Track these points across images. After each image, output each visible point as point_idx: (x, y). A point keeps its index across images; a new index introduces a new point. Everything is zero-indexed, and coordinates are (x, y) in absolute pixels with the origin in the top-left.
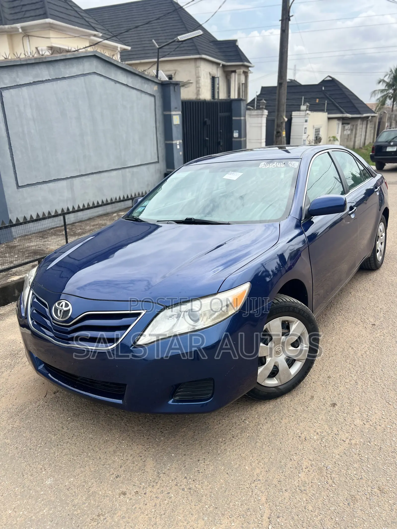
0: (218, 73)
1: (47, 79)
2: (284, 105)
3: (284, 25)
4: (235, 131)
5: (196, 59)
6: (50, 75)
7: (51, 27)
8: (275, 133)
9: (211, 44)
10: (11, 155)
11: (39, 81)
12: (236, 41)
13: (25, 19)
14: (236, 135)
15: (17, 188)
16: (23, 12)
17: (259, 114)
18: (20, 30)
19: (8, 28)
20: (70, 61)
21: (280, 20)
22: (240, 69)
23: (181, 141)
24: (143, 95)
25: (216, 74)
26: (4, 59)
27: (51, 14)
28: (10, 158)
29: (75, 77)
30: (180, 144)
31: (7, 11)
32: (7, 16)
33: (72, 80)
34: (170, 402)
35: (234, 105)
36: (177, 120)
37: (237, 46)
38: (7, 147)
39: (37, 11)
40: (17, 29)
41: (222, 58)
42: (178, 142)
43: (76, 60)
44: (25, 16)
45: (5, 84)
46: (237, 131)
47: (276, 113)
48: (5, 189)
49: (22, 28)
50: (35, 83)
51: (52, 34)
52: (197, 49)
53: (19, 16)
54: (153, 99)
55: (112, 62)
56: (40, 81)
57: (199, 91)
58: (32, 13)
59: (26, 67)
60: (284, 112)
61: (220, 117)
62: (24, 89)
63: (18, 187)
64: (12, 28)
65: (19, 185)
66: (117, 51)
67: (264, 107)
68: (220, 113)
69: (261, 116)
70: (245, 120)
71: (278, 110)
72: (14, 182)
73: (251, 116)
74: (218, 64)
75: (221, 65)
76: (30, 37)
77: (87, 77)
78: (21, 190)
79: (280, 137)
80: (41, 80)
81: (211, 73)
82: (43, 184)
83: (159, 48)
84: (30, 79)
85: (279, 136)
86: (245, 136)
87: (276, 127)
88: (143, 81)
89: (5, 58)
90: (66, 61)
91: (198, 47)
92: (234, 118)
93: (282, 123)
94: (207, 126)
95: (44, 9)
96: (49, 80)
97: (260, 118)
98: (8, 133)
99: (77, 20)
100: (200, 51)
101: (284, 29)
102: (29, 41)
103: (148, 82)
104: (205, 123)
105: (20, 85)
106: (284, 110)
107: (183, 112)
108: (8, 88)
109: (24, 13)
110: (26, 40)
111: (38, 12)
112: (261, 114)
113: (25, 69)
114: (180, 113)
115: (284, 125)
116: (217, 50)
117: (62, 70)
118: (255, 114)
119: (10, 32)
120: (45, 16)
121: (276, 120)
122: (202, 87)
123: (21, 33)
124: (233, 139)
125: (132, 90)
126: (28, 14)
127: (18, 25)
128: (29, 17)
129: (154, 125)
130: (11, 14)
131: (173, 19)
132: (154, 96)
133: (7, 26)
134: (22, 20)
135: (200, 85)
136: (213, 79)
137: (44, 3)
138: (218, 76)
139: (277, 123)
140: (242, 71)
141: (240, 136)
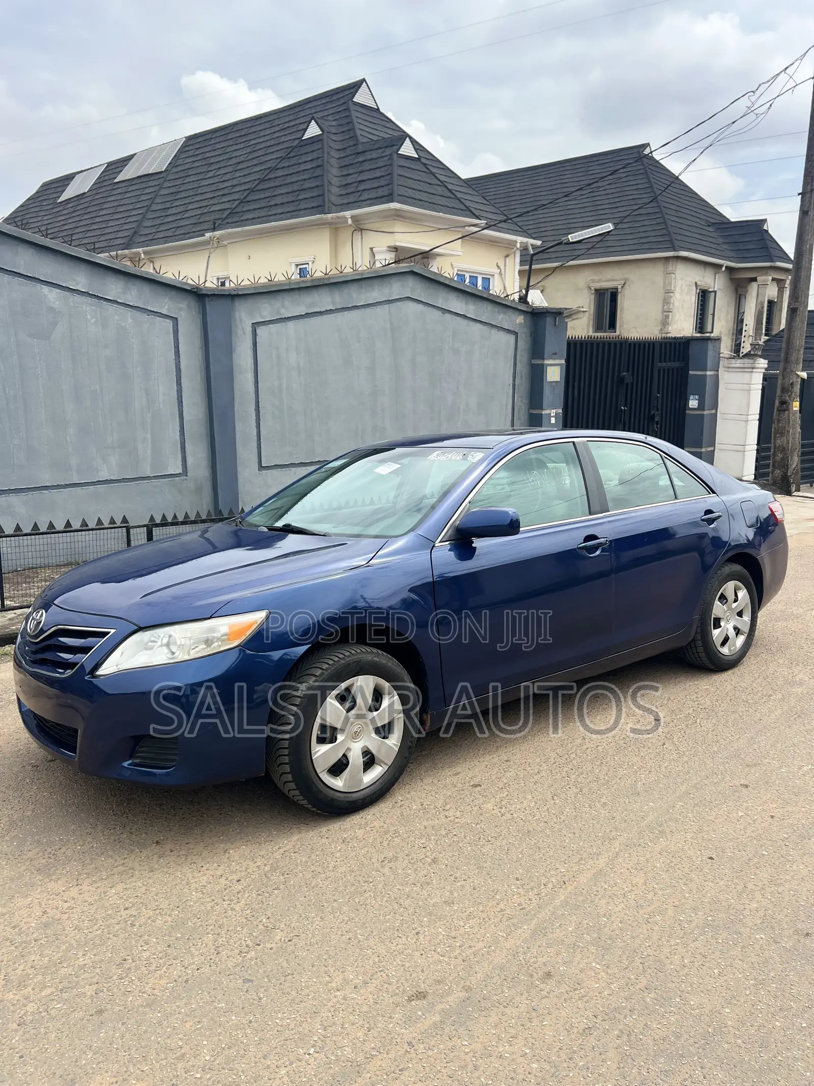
0: (716, 283)
1: (328, 309)
2: (799, 351)
3: (806, 202)
4: (692, 397)
5: (667, 259)
6: (333, 303)
7: (398, 216)
8: (777, 403)
9: (710, 229)
10: (256, 419)
11: (315, 313)
12: (764, 221)
13: (359, 203)
14: (693, 403)
15: (259, 470)
16: (358, 191)
17: (746, 365)
18: (350, 221)
19: (332, 218)
20: (369, 282)
21: (799, 194)
22: (766, 274)
23: (560, 411)
24: (494, 331)
25: (712, 286)
26: (267, 281)
27: (400, 194)
28: (254, 424)
29: (373, 306)
30: (556, 416)
31: (335, 190)
32: (333, 199)
33: (368, 311)
34: (126, 764)
35: (693, 349)
36: (554, 373)
37: (767, 231)
38: (253, 407)
39: (380, 190)
40: (345, 219)
41: (731, 254)
42: (553, 412)
43: (380, 280)
44: (361, 198)
45: (263, 318)
46: (697, 397)
47: (782, 365)
48: (239, 469)
49: (352, 217)
50: (308, 315)
51: (398, 227)
52: (671, 241)
53: (351, 199)
54: (512, 338)
55: (442, 280)
56: (317, 312)
57: (667, 317)
58: (373, 194)
59: (297, 292)
60: (797, 363)
61: (659, 370)
62: (291, 324)
63: (261, 467)
64: (338, 218)
65: (263, 465)
66: (515, 248)
67: (760, 353)
68: (660, 362)
69: (750, 370)
70: (717, 377)
71: (787, 360)
72: (256, 460)
73: (730, 370)
74: (718, 267)
75: (724, 269)
76: (363, 231)
77: (393, 305)
78: (264, 472)
79: (787, 412)
80: (318, 310)
81: (699, 283)
82: (300, 467)
83: (533, 255)
84: (302, 310)
85: (784, 410)
86: (715, 406)
87: (779, 392)
88: (496, 309)
89: (269, 280)
90: (363, 282)
91: (674, 236)
92: (691, 372)
93: (792, 384)
94: (627, 384)
95: (390, 187)
96: (331, 310)
97: (747, 375)
98: (258, 386)
99: (444, 201)
100: (677, 243)
101: (806, 209)
102: (362, 238)
103: (505, 310)
104: (621, 380)
105: (285, 318)
106: (798, 360)
107: (568, 361)
108: (267, 323)
109: (360, 193)
110: (357, 236)
111: (381, 192)
112: (749, 365)
113: (296, 296)
114: (563, 362)
115: (797, 389)
116: (721, 240)
117: (355, 295)
118: (737, 365)
119: (336, 223)
120: (390, 198)
121: (780, 378)
122: (675, 311)
123: (351, 225)
124: (688, 412)
125: (472, 323)
126: (365, 197)
127: (348, 214)
128: (366, 200)
129: (511, 382)
130: (341, 195)
131: (635, 187)
132: (516, 334)
133: (330, 216)
134: (356, 204)
135: (671, 307)
136: (704, 296)
137: (392, 177)
138: (716, 290)
139: (783, 384)
140: (770, 278)
141: (701, 406)
